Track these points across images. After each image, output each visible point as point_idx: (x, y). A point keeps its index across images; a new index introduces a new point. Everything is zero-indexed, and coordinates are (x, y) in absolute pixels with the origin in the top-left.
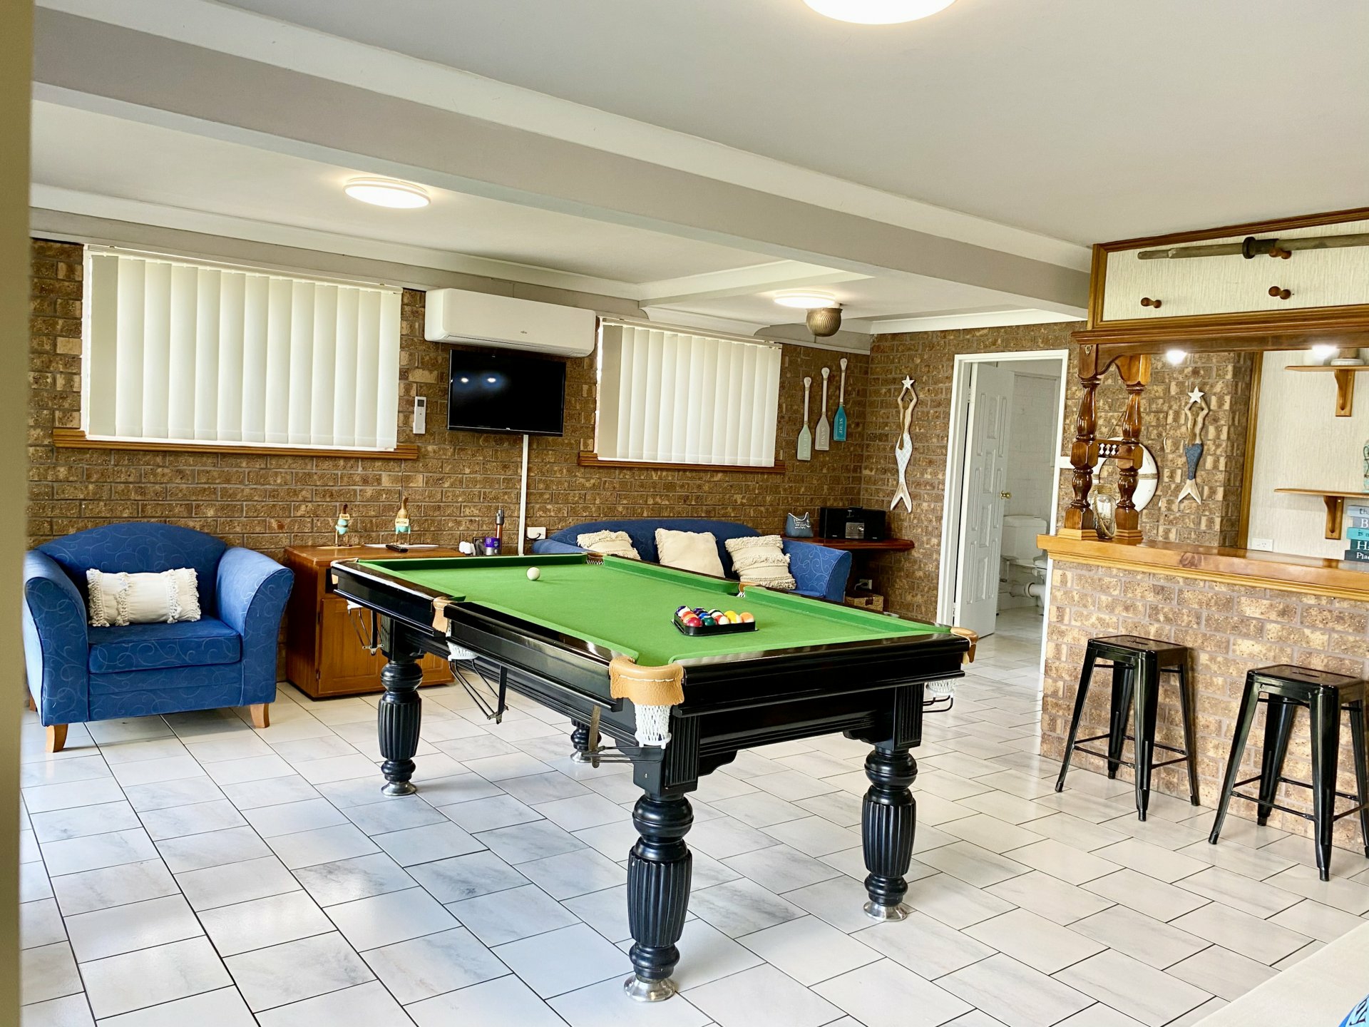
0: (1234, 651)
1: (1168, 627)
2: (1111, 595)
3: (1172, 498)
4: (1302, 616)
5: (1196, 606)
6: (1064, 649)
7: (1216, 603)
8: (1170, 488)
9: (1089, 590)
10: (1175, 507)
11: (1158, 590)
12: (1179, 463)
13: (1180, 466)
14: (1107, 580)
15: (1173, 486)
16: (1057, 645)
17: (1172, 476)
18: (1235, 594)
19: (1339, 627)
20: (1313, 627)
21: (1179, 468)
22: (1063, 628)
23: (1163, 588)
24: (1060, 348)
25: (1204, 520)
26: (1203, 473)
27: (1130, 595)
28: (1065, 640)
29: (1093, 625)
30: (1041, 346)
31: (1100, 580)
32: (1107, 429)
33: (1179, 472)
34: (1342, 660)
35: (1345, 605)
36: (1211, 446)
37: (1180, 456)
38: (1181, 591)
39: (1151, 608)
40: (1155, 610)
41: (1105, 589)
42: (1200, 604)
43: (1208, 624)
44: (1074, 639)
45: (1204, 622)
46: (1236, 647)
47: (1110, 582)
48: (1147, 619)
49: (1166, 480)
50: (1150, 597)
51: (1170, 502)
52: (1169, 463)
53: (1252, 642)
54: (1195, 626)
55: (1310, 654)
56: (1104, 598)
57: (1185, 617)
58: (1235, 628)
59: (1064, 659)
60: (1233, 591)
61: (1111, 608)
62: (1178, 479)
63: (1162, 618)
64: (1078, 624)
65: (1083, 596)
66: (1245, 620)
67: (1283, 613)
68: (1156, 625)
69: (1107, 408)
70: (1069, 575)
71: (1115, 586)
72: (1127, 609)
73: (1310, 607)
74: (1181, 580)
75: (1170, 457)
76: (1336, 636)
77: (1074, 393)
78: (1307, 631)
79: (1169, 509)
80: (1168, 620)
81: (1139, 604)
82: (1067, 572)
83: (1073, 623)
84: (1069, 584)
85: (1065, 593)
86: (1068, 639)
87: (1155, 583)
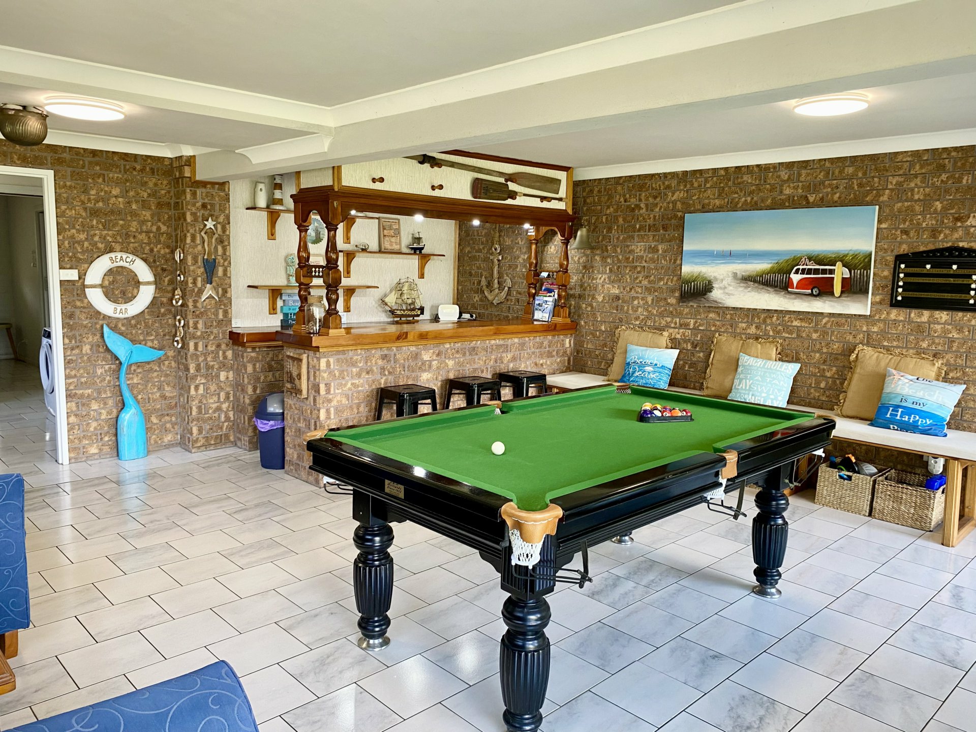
0: (420, 380)
1: (390, 377)
2: (358, 367)
3: (196, 298)
4: (445, 354)
5: (402, 361)
6: (332, 410)
7: (411, 357)
8: (194, 292)
9: (345, 367)
10: (199, 305)
11: (384, 357)
12: (199, 272)
13: (199, 274)
14: (355, 358)
15: (196, 290)
16: (327, 410)
17: (195, 283)
18: (419, 350)
19: (458, 356)
20: (449, 358)
21: (199, 276)
22: (330, 397)
23: (386, 355)
24: (41, 167)
25: (221, 312)
26: (216, 279)
27: (369, 364)
28: (332, 404)
29: (350, 389)
30: (17, 162)
31: (351, 358)
32: (103, 245)
33: (199, 279)
34: (459, 370)
35: (459, 344)
36: (221, 260)
37: (199, 268)
38: (395, 355)
39: (381, 369)
40: (383, 369)
41: (354, 364)
42: (404, 360)
43: (409, 370)
44: (338, 402)
45: (406, 369)
46: (421, 378)
47: (357, 359)
48: (379, 375)
49: (191, 285)
50: (380, 362)
51: (195, 302)
52: (191, 273)
53: (427, 373)
54: (403, 373)
55: (448, 371)
56: (354, 370)
57: (398, 369)
58: (420, 368)
59: (332, 417)
60: (418, 349)
61: (359, 375)
62: (199, 284)
63: (387, 373)
64: (340, 391)
65: (342, 372)
66: (424, 363)
67: (438, 355)
68: (384, 378)
69: (101, 226)
70: (331, 360)
71: (361, 361)
72: (368, 373)
73: (448, 349)
74: (394, 349)
75: (192, 268)
76: (457, 360)
77: (64, 212)
78: (447, 361)
79: (195, 307)
80: (390, 373)
81: (375, 368)
82: (330, 359)
83: (337, 391)
84: (332, 367)
85: (330, 373)
86: (334, 403)
87: (382, 353)
